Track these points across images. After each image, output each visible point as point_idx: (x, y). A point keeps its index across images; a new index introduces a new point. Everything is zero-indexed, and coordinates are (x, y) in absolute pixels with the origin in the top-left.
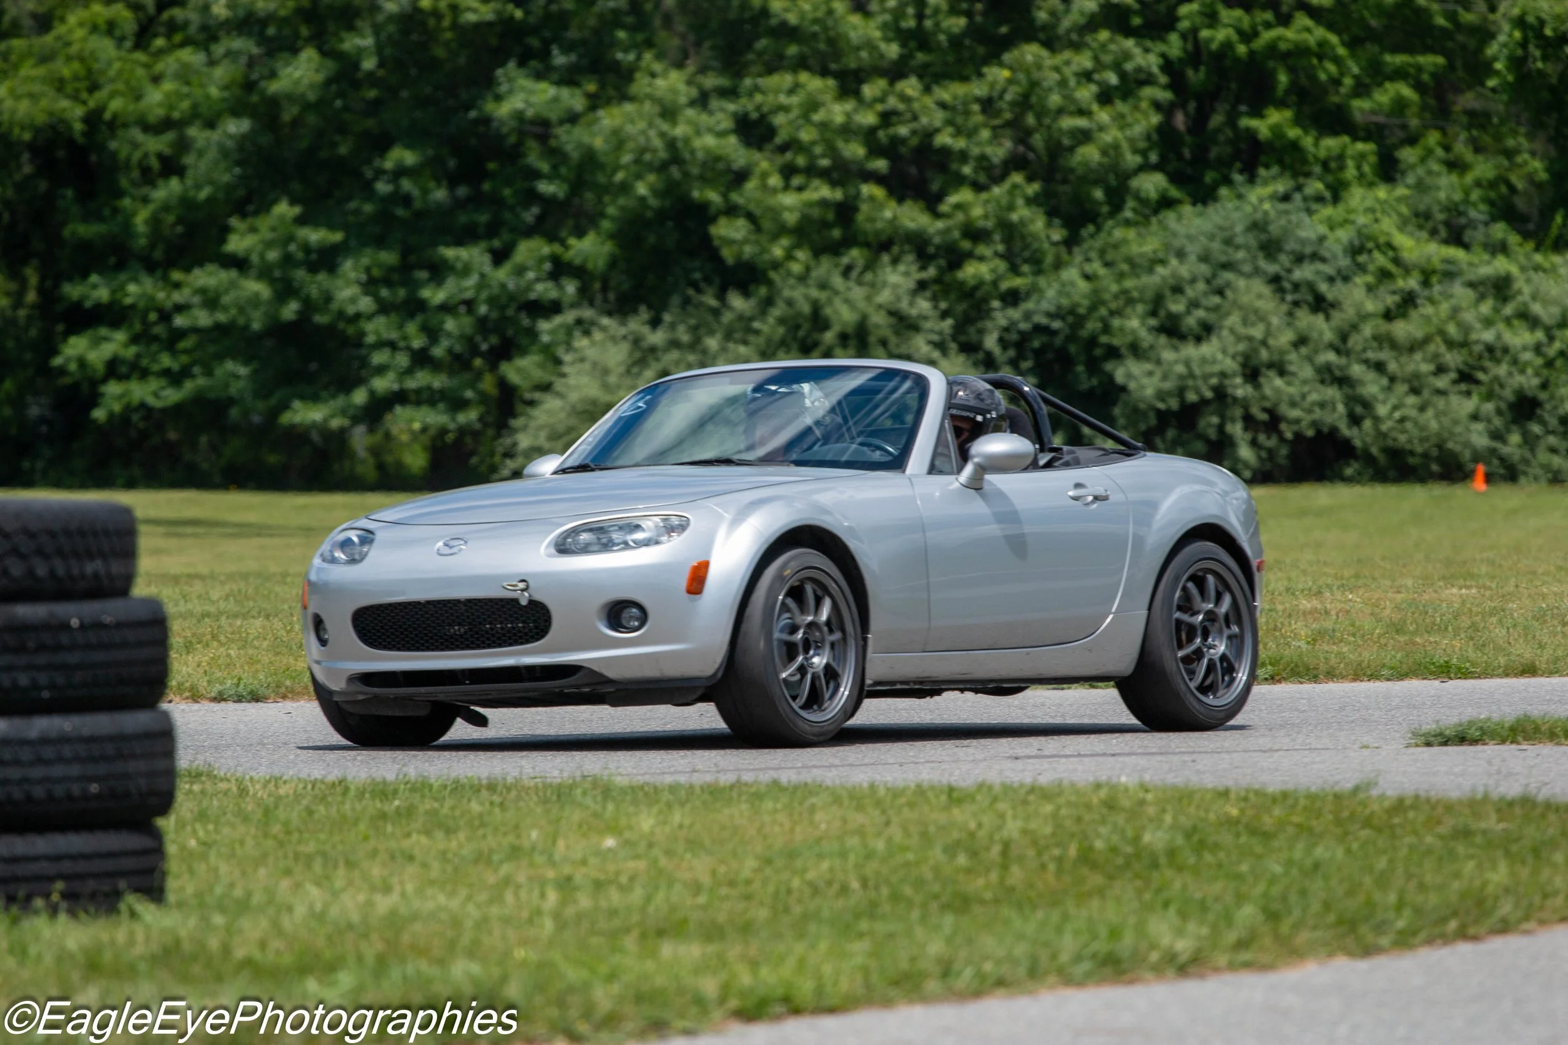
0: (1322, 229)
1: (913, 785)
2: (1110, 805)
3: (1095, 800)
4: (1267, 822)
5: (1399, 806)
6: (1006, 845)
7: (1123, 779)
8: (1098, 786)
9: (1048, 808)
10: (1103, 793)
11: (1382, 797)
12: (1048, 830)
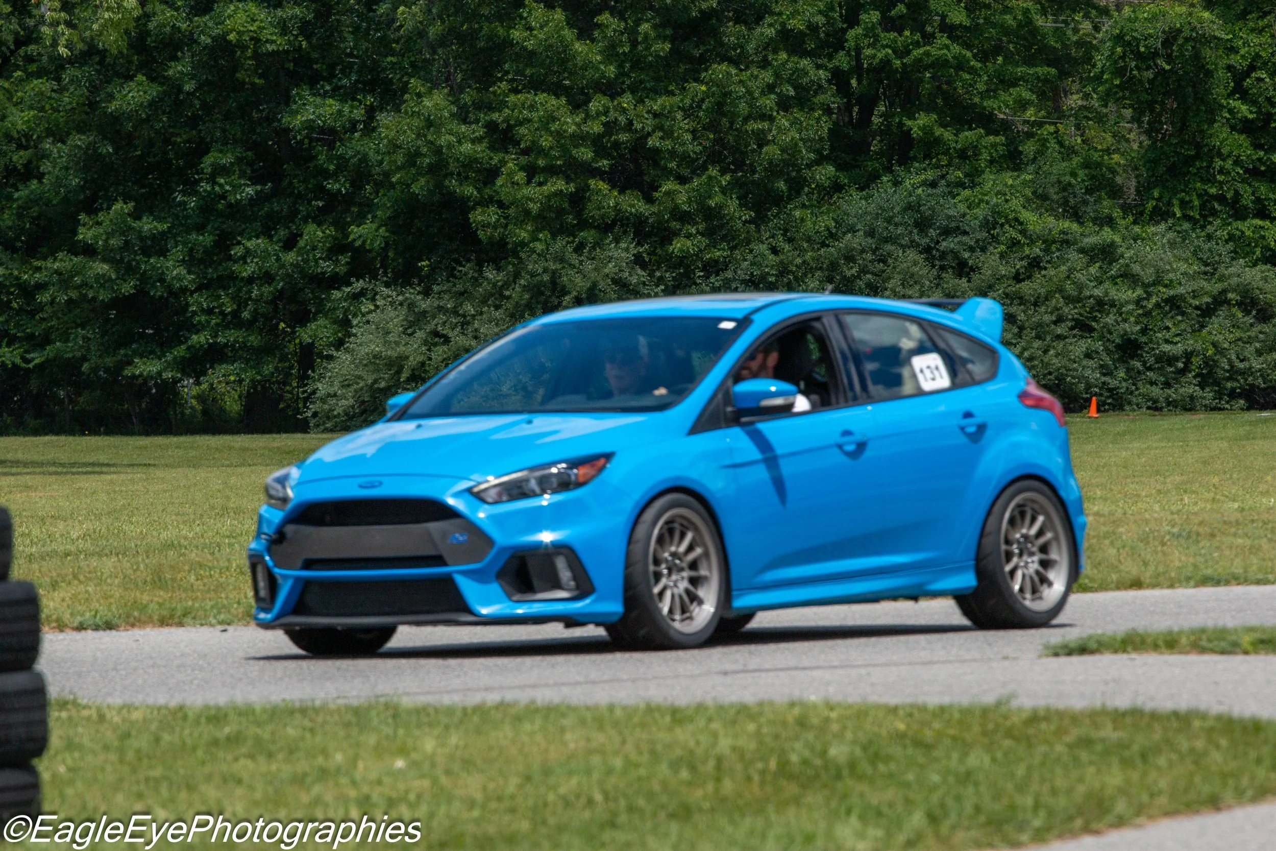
0: (962, 208)
1: (642, 706)
2: (802, 723)
3: (790, 719)
4: (928, 735)
5: (1035, 718)
6: (719, 760)
7: (813, 698)
8: (792, 704)
9: (751, 727)
10: (796, 711)
11: (1020, 709)
12: (752, 746)
